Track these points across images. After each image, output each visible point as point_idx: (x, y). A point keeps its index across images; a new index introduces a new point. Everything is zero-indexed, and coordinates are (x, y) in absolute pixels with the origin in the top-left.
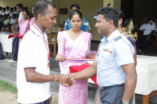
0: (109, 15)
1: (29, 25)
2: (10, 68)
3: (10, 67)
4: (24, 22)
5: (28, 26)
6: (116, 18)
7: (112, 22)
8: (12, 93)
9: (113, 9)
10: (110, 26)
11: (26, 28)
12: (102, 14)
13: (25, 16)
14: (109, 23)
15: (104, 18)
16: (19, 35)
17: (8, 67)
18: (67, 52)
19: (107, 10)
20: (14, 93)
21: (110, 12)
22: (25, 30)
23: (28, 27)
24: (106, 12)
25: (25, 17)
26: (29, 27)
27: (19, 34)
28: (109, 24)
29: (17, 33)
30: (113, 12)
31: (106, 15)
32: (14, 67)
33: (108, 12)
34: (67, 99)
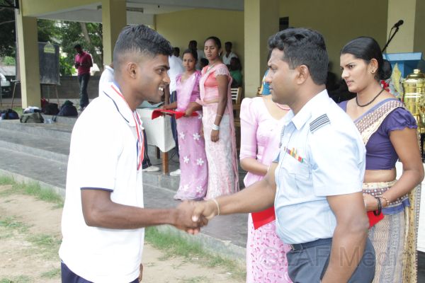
0: (298, 50)
1: (198, 86)
2: (158, 189)
3: (160, 187)
4: (187, 77)
5: (196, 87)
6: (318, 59)
7: (306, 70)
8: (154, 247)
9: (310, 36)
10: (299, 82)
11: (190, 93)
12: (281, 49)
13: (188, 64)
14: (299, 73)
15: (283, 60)
16: (177, 110)
17: (157, 187)
18: (261, 149)
19: (293, 39)
20: (159, 249)
21: (300, 43)
22: (189, 98)
23: (196, 90)
24: (290, 43)
25: (189, 67)
26: (199, 89)
27: (176, 108)
28: (299, 77)
29: (171, 105)
30: (309, 44)
31: (289, 50)
32: (168, 188)
33: (295, 44)
34: (262, 267)
